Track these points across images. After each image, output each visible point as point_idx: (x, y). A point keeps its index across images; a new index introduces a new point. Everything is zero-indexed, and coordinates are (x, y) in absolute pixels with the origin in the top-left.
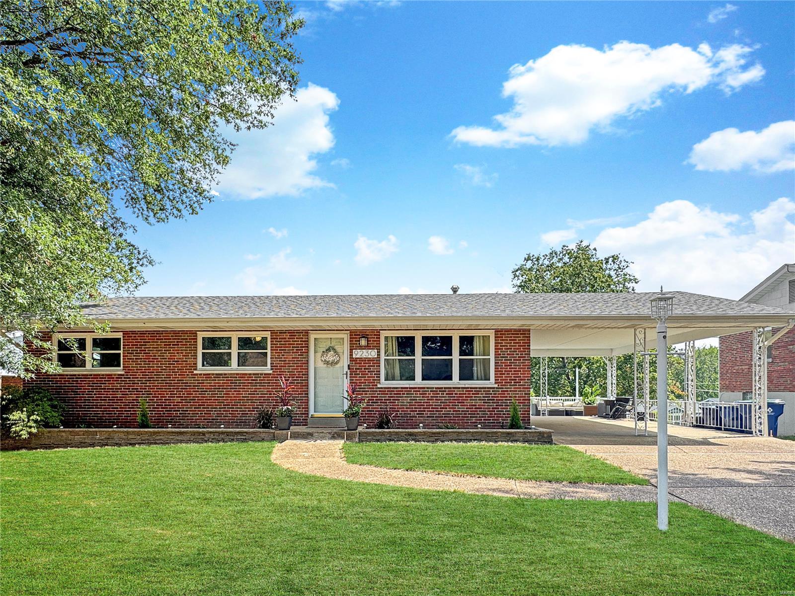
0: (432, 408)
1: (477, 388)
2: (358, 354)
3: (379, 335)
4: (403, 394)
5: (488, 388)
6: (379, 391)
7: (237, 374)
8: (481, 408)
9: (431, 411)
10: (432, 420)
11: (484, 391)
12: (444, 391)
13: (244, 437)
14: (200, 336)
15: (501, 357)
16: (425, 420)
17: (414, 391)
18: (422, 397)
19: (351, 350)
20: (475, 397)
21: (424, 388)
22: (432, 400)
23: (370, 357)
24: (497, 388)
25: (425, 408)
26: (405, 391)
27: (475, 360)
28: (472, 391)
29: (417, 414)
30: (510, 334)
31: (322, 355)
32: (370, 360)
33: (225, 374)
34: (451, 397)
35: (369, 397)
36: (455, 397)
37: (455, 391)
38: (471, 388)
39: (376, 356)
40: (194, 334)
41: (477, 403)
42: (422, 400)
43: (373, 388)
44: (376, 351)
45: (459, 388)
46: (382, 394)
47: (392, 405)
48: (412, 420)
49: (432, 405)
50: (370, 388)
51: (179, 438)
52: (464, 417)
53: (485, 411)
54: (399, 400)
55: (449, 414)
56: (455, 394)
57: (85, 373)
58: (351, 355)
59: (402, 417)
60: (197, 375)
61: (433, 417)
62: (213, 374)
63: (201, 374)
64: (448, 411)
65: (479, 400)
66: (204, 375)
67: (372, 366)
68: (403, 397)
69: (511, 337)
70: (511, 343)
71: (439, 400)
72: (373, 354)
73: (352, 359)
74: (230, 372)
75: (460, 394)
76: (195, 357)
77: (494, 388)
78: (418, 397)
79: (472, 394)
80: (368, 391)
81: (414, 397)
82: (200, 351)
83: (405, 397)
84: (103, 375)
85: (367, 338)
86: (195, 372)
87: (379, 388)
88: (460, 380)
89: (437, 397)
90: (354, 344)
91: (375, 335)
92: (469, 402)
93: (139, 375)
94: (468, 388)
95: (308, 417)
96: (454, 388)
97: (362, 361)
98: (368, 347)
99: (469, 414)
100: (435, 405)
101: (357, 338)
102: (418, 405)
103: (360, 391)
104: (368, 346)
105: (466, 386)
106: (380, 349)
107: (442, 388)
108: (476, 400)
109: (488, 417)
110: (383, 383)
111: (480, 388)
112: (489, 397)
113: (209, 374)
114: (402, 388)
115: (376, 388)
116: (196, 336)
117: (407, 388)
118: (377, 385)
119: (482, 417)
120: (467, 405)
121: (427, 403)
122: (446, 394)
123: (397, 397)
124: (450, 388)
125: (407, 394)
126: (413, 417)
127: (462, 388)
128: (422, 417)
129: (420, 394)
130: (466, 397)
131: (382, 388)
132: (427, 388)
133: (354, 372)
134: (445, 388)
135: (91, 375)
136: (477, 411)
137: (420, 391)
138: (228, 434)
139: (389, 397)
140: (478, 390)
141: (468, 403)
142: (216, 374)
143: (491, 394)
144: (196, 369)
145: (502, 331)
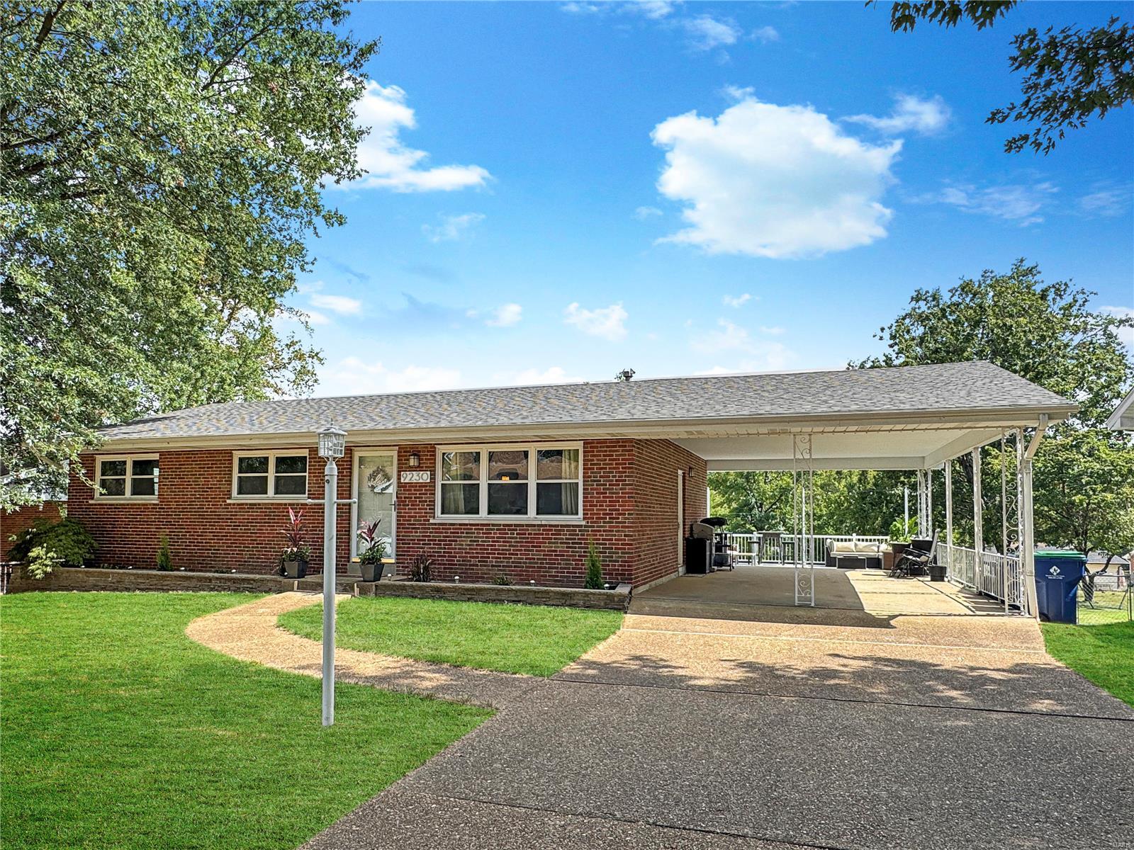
0: (498, 554)
1: (557, 526)
2: (408, 477)
3: (434, 451)
4: (462, 533)
5: (573, 526)
6: (433, 528)
7: (272, 504)
8: (564, 555)
9: (497, 558)
10: (499, 570)
11: (567, 531)
12: (513, 530)
13: (250, 586)
14: (237, 455)
15: (591, 481)
16: (490, 570)
17: (475, 529)
18: (486, 537)
19: (399, 472)
20: (555, 539)
21: (489, 525)
22: (498, 542)
23: (421, 481)
24: (585, 526)
25: (490, 553)
26: (464, 529)
27: (568, 485)
28: (552, 530)
29: (479, 561)
30: (603, 447)
31: (369, 480)
32: (423, 485)
33: (259, 504)
34: (524, 538)
35: (419, 536)
36: (528, 538)
37: (528, 530)
38: (550, 526)
39: (429, 481)
40: (229, 453)
41: (558, 547)
42: (485, 541)
43: (425, 524)
44: (429, 473)
45: (534, 525)
46: (436, 533)
47: (448, 548)
48: (473, 569)
49: (499, 550)
50: (421, 524)
51: (186, 584)
52: (541, 568)
53: (569, 560)
54: (456, 541)
55: (520, 563)
56: (529, 534)
57: (122, 502)
58: (399, 479)
59: (459, 565)
60: (230, 504)
61: (500, 566)
62: (247, 504)
63: (234, 504)
64: (519, 558)
65: (561, 543)
66: (238, 505)
67: (423, 494)
68: (461, 537)
69: (606, 451)
70: (606, 460)
71: (508, 542)
72: (425, 477)
73: (400, 485)
74: (264, 501)
75: (535, 534)
76: (230, 482)
77: (581, 526)
78: (481, 537)
79: (552, 534)
80: (419, 528)
81: (475, 537)
82: (236, 475)
83: (464, 537)
84: (139, 505)
85: (419, 456)
86: (228, 501)
87: (432, 524)
88: (537, 514)
89: (505, 538)
90: (403, 464)
91: (428, 452)
92: (547, 547)
93: (173, 504)
94: (546, 525)
95: (349, 562)
96: (527, 525)
97: (413, 487)
98: (418, 468)
99: (547, 563)
100: (503, 550)
101: (406, 456)
102: (481, 549)
103: (408, 528)
104: (419, 467)
105: (543, 523)
106: (435, 471)
107: (511, 525)
108: (557, 543)
109: (573, 569)
110: (440, 517)
111: (562, 526)
112: (575, 539)
113: (242, 504)
114: (460, 525)
115: (429, 524)
116: (231, 456)
117: (467, 525)
118: (429, 520)
119: (565, 568)
120: (545, 551)
121: (492, 545)
122: (517, 534)
123: (454, 537)
124: (523, 525)
125: (467, 533)
126: (473, 565)
127: (538, 525)
128: (485, 566)
129: (483, 533)
130: (543, 538)
131: (435, 524)
132: (493, 525)
133: (402, 501)
134: (515, 525)
135: (128, 505)
136: (558, 560)
137: (482, 529)
138: (236, 581)
139: (444, 537)
140: (558, 529)
141: (545, 547)
142: (250, 504)
143: (578, 535)
144: (229, 498)
145: (593, 443)
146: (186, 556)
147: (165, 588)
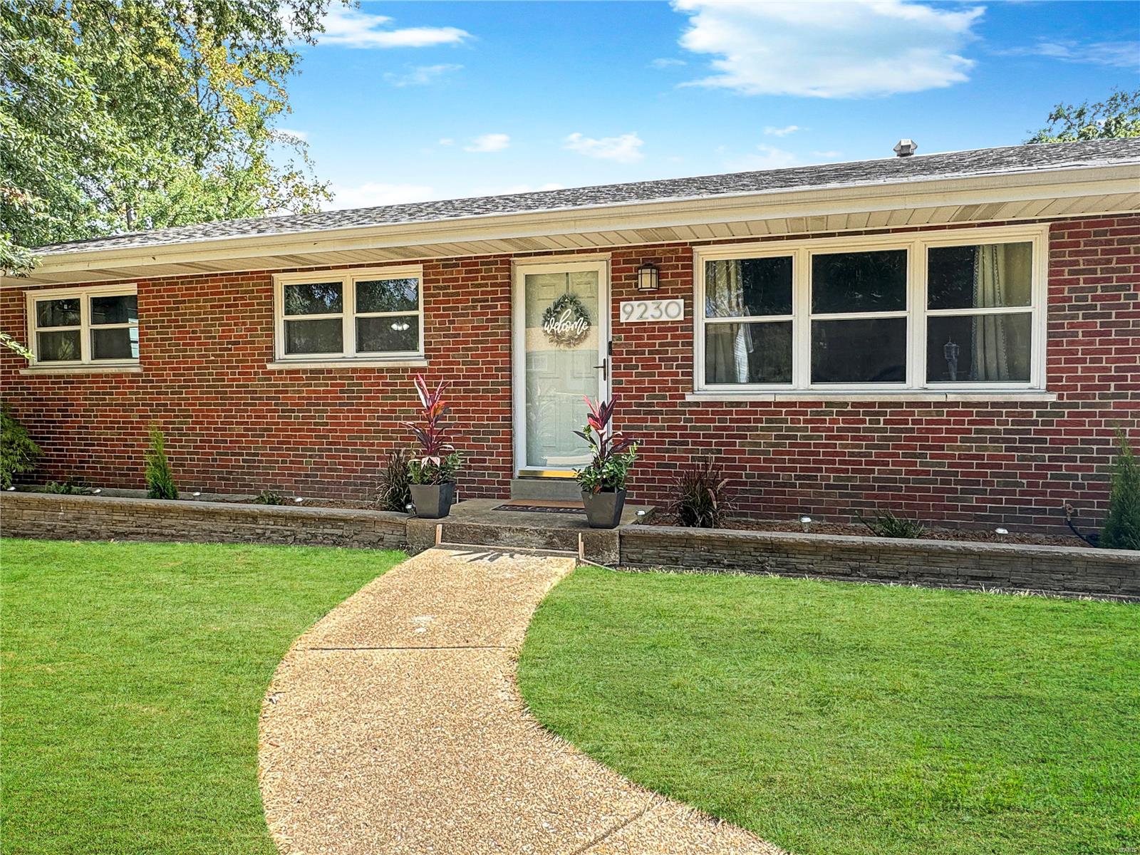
0: (841, 462)
1: (985, 404)
2: (634, 312)
3: (691, 259)
4: (756, 421)
5: (1024, 404)
6: (691, 413)
7: (354, 370)
8: (1000, 466)
9: (837, 471)
10: (841, 495)
11: (1008, 414)
12: (878, 414)
13: (339, 532)
14: (281, 281)
15: (1071, 308)
16: (821, 494)
17: (787, 413)
18: (813, 429)
19: (616, 302)
20: (977, 431)
21: (818, 404)
22: (841, 438)
23: (664, 318)
24: (1054, 405)
25: (821, 462)
26: (763, 413)
27: (980, 321)
28: (971, 414)
29: (798, 477)
30: (1104, 233)
31: (546, 320)
32: (664, 328)
33: (330, 371)
34: (901, 431)
35: (662, 428)
36: (912, 430)
37: (912, 414)
38: (966, 404)
39: (681, 318)
40: (266, 278)
41: (986, 449)
42: (810, 438)
43: (674, 405)
44: (681, 302)
45: (927, 404)
46: (698, 420)
47: (727, 452)
48: (783, 493)
49: (844, 454)
50: (664, 405)
51: (207, 525)
52: (944, 491)
53: (1014, 475)
54: (745, 437)
55: (895, 480)
56: (914, 422)
57: (77, 371)
58: (616, 316)
59: (752, 484)
60: (272, 372)
61: (846, 487)
62: (305, 371)
63: (280, 372)
64: (892, 472)
65: (992, 440)
66: (289, 372)
67: (669, 344)
68: (756, 429)
69: (1110, 242)
70: (1109, 261)
71: (864, 438)
72: (672, 310)
73: (617, 327)
74: (338, 366)
75: (928, 422)
76: (270, 330)
77: (1044, 404)
78: (799, 430)
79: (970, 423)
80: (661, 413)
81: (788, 429)
82: (280, 318)
83: (763, 429)
84: (107, 376)
85: (658, 269)
86: (270, 367)
87: (690, 404)
88: (929, 379)
89: (858, 430)
90: (623, 286)
91: (678, 259)
92: (958, 448)
93: (168, 374)
94: (956, 404)
95: (511, 476)
96: (910, 404)
97: (645, 330)
98: (658, 293)
99: (957, 482)
100: (852, 454)
101: (630, 270)
102: (800, 453)
103: (638, 412)
104: (658, 290)
105: (951, 398)
106: (691, 298)
107: (872, 404)
108: (984, 440)
109: (1023, 493)
110: (703, 391)
111: (994, 404)
112: (1028, 432)
113: (297, 372)
114: (753, 404)
115: (683, 405)
116: (271, 283)
117: (768, 404)
118: (683, 397)
119: (1002, 493)
120: (953, 456)
121: (826, 446)
122: (886, 422)
123: (739, 429)
124: (899, 404)
125: (768, 421)
126: (785, 485)
127: (938, 404)
128: (810, 486)
129: (806, 421)
130: (948, 431)
131: (697, 404)
132: (829, 404)
133: (623, 360)
134: (882, 404)
135: (88, 376)
136: (985, 475)
137: (805, 413)
138: (304, 520)
139: (716, 428)
140: (987, 412)
141: (956, 448)
142: (312, 371)
143: (1035, 423)
144: (271, 361)
145: (1078, 225)
146: (197, 466)
147: (166, 532)
